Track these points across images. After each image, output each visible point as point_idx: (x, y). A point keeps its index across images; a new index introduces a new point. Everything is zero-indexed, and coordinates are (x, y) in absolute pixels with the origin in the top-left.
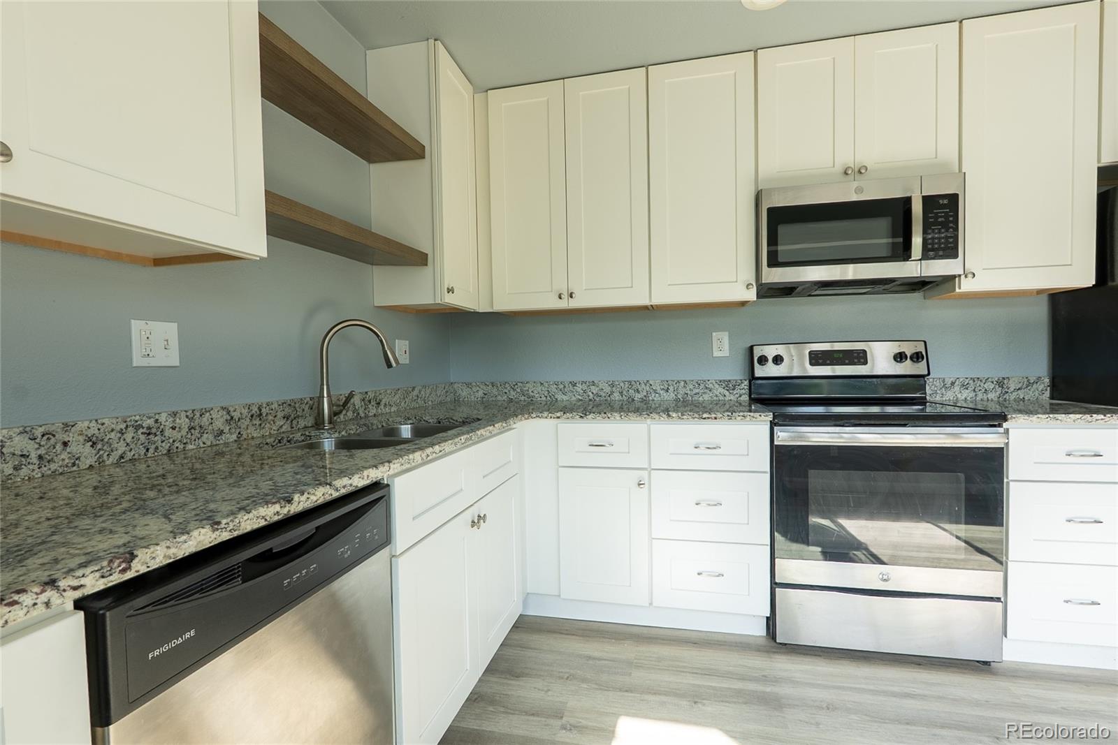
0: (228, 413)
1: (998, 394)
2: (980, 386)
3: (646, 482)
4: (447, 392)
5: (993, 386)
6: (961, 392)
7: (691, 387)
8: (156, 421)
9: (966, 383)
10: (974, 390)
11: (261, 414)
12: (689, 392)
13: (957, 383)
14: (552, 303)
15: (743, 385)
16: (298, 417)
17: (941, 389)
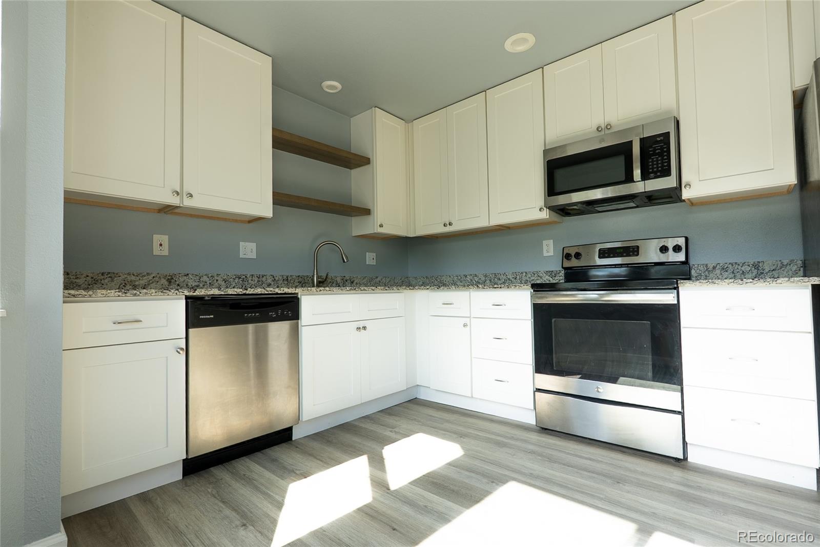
0: (274, 277)
1: (754, 274)
2: (738, 269)
3: (468, 324)
4: (403, 282)
5: (750, 268)
6: (721, 274)
7: (530, 276)
8: (246, 277)
9: (725, 267)
10: (733, 272)
11: (287, 280)
12: (528, 279)
13: (718, 267)
14: (440, 230)
15: (561, 273)
16: (306, 283)
17: (705, 272)
